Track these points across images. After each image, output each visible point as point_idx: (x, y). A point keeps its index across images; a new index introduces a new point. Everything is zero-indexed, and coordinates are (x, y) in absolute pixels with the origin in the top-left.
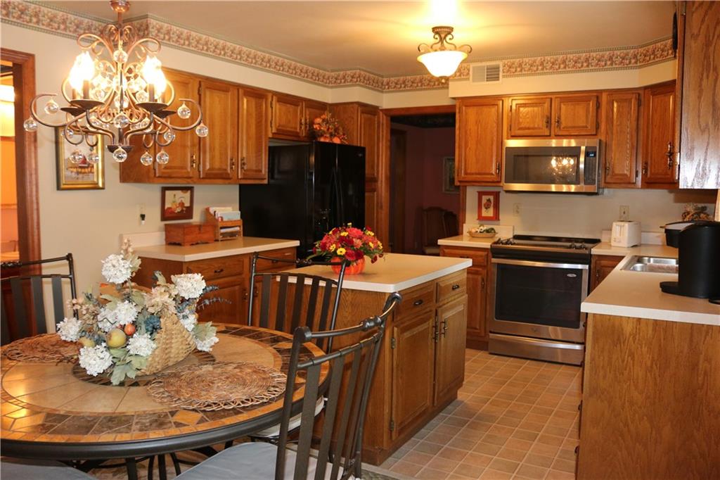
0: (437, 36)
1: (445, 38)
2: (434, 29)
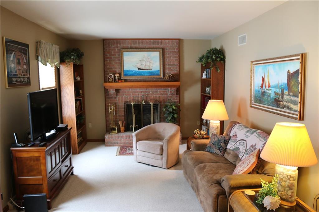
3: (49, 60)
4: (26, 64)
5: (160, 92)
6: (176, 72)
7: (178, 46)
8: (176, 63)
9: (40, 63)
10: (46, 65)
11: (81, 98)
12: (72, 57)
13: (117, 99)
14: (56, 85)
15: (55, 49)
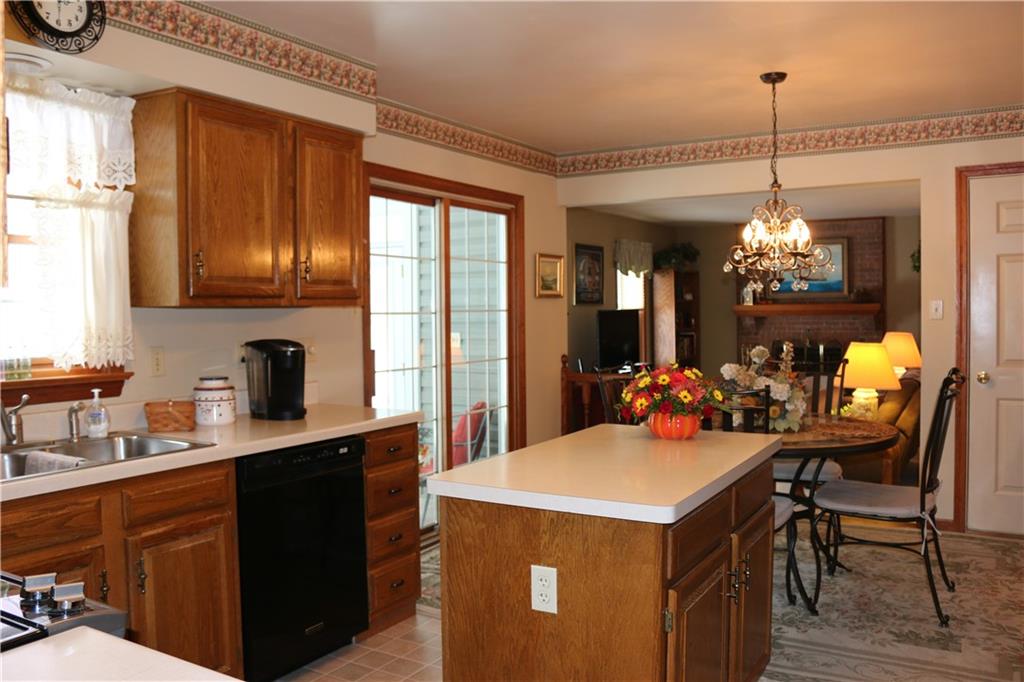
3: (633, 267)
4: (597, 274)
5: (843, 324)
6: (876, 284)
7: (881, 231)
8: (877, 266)
9: (619, 272)
10: (627, 274)
11: (693, 333)
12: (674, 261)
13: (759, 337)
14: (645, 306)
15: (646, 249)
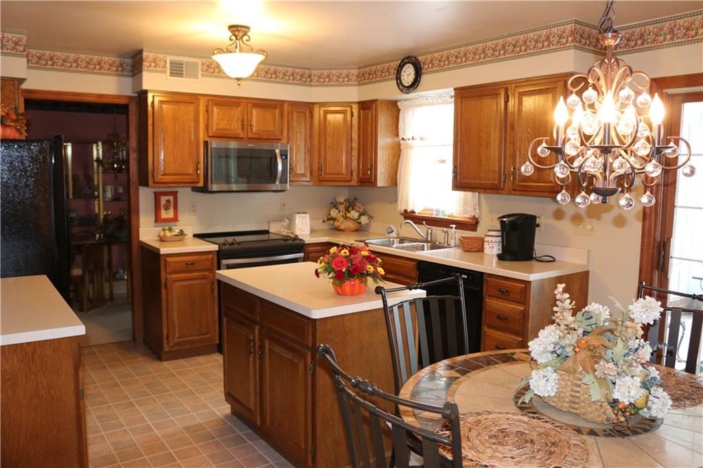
0: (233, 38)
1: (242, 38)
2: (231, 27)
